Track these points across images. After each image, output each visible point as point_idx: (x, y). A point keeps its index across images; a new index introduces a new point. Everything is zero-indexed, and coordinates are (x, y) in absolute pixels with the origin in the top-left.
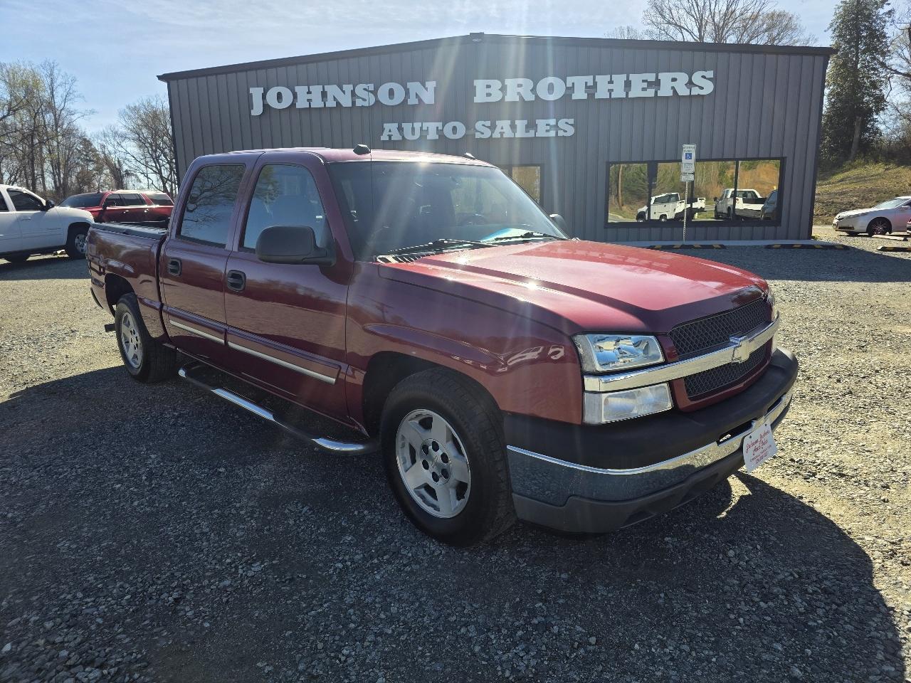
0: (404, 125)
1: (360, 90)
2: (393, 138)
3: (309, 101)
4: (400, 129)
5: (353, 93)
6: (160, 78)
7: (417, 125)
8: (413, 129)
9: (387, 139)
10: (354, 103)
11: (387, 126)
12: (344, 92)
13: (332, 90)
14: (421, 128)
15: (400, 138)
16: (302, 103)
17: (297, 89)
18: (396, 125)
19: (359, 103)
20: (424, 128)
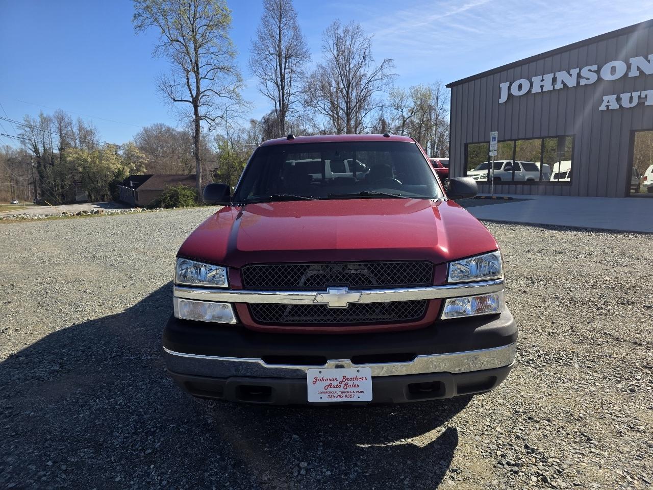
0: (622, 95)
1: (585, 72)
2: (610, 108)
3: (542, 87)
4: (619, 100)
5: (579, 76)
6: (447, 86)
7: (636, 95)
8: (631, 98)
9: (605, 108)
10: (578, 83)
11: (606, 98)
12: (571, 75)
13: (562, 76)
14: (640, 97)
15: (617, 107)
16: (536, 89)
17: (534, 79)
18: (615, 96)
19: (583, 82)
20: (643, 96)
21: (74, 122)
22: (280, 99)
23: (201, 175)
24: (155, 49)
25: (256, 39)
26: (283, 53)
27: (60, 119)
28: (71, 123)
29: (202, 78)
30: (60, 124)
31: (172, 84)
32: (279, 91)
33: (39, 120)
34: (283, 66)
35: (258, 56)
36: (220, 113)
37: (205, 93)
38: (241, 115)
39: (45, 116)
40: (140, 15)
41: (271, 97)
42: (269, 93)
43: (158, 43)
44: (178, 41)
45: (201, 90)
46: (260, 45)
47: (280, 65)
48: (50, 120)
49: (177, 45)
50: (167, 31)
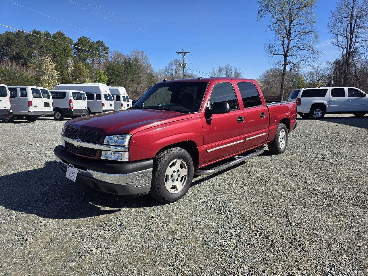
21: (233, 70)
22: (347, 47)
23: (283, 96)
24: (268, 27)
25: (334, 9)
26: (355, 15)
27: (227, 68)
28: (232, 70)
29: (291, 40)
30: (227, 71)
31: (274, 45)
32: (348, 41)
33: (218, 69)
34: (353, 24)
35: (334, 20)
36: (300, 60)
37: (292, 49)
38: (313, 59)
39: (221, 67)
40: (262, 10)
41: (340, 46)
42: (339, 44)
43: (270, 24)
44: (281, 21)
45: (290, 47)
46: (337, 13)
47: (351, 24)
48: (223, 69)
49: (279, 23)
50: (274, 16)
